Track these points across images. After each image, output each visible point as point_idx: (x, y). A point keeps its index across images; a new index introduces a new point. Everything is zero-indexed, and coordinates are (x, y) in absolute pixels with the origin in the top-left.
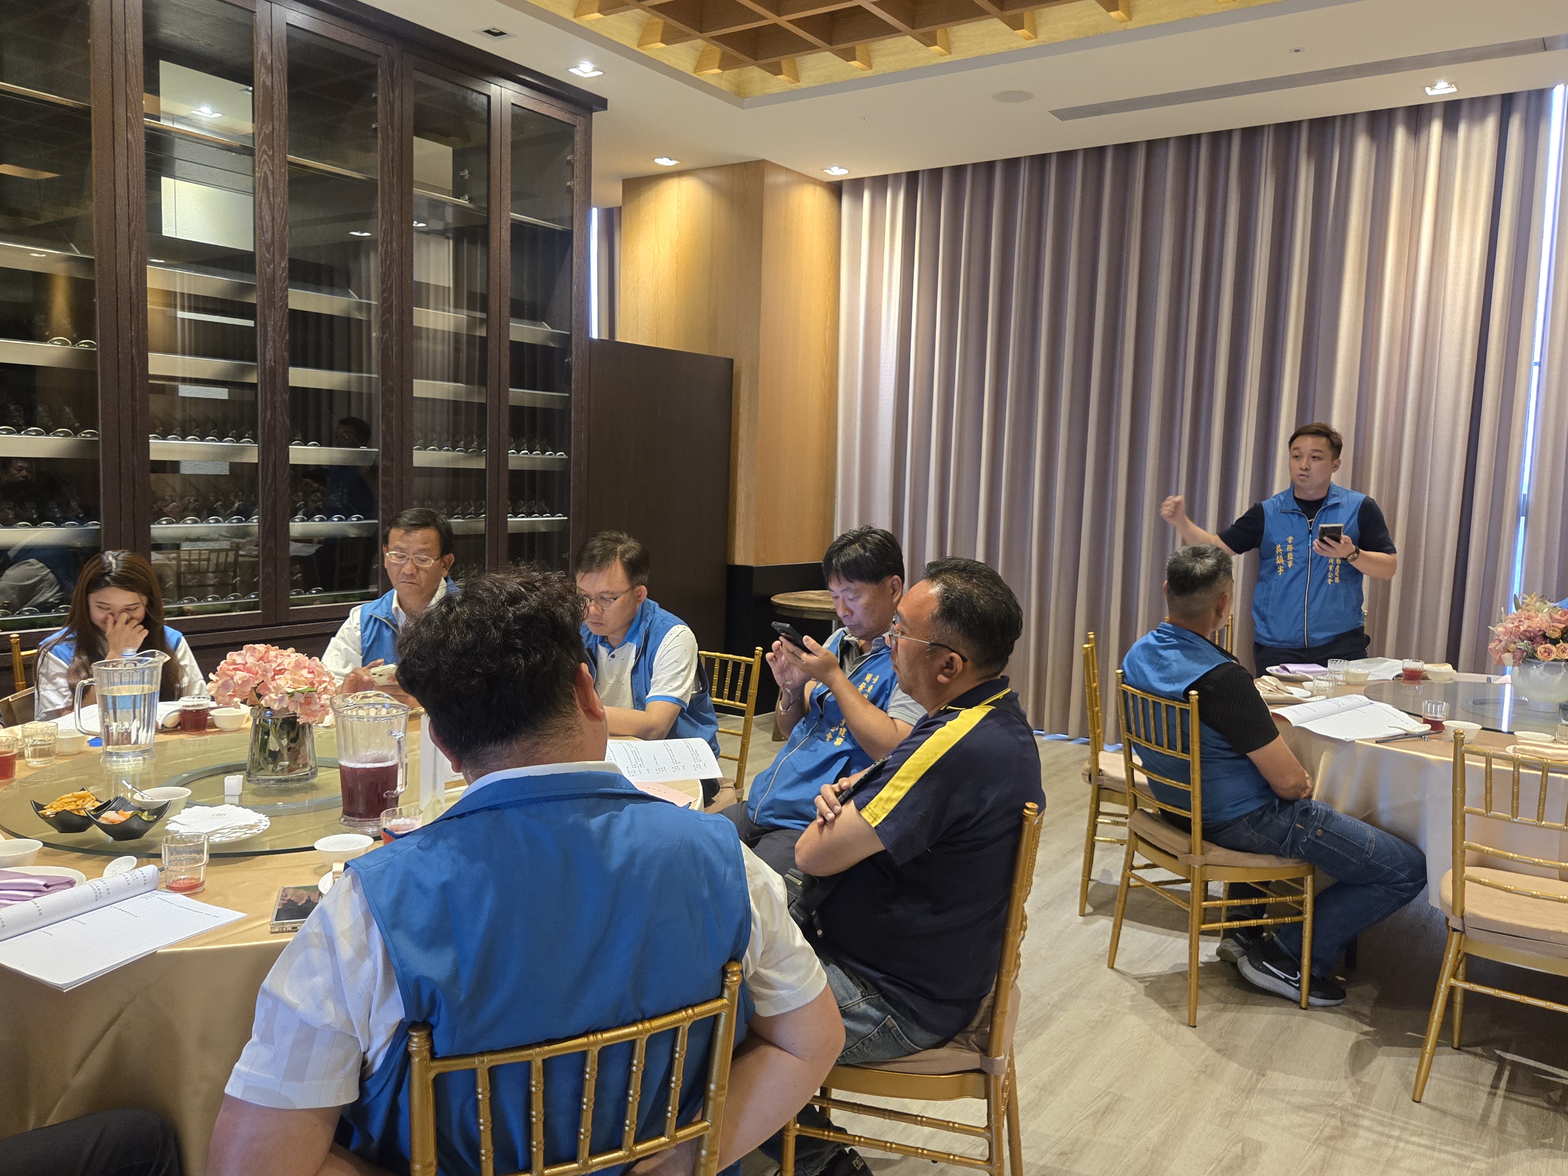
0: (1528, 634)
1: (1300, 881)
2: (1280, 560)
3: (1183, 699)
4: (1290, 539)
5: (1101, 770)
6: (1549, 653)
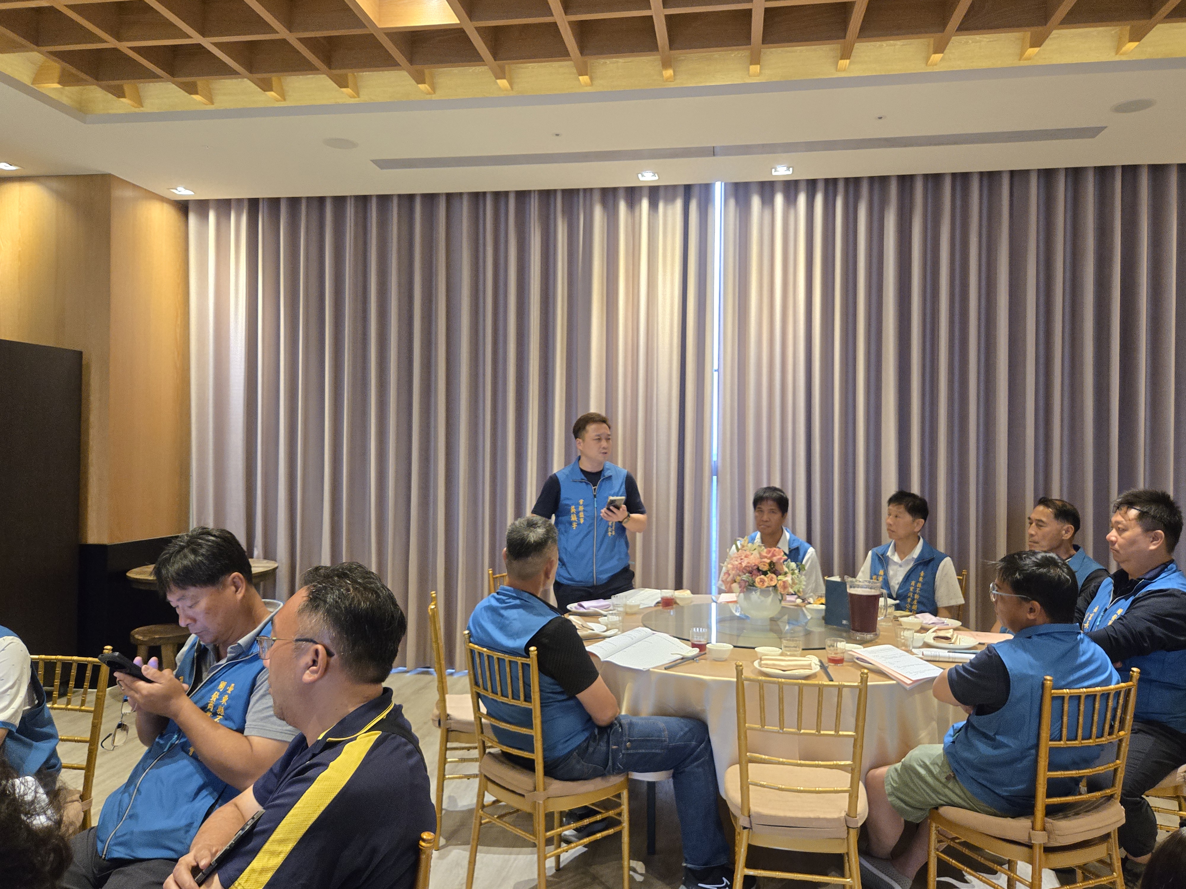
0: (748, 569)
1: (619, 796)
2: (574, 518)
3: (525, 654)
4: (581, 502)
5: (448, 715)
6: (763, 581)
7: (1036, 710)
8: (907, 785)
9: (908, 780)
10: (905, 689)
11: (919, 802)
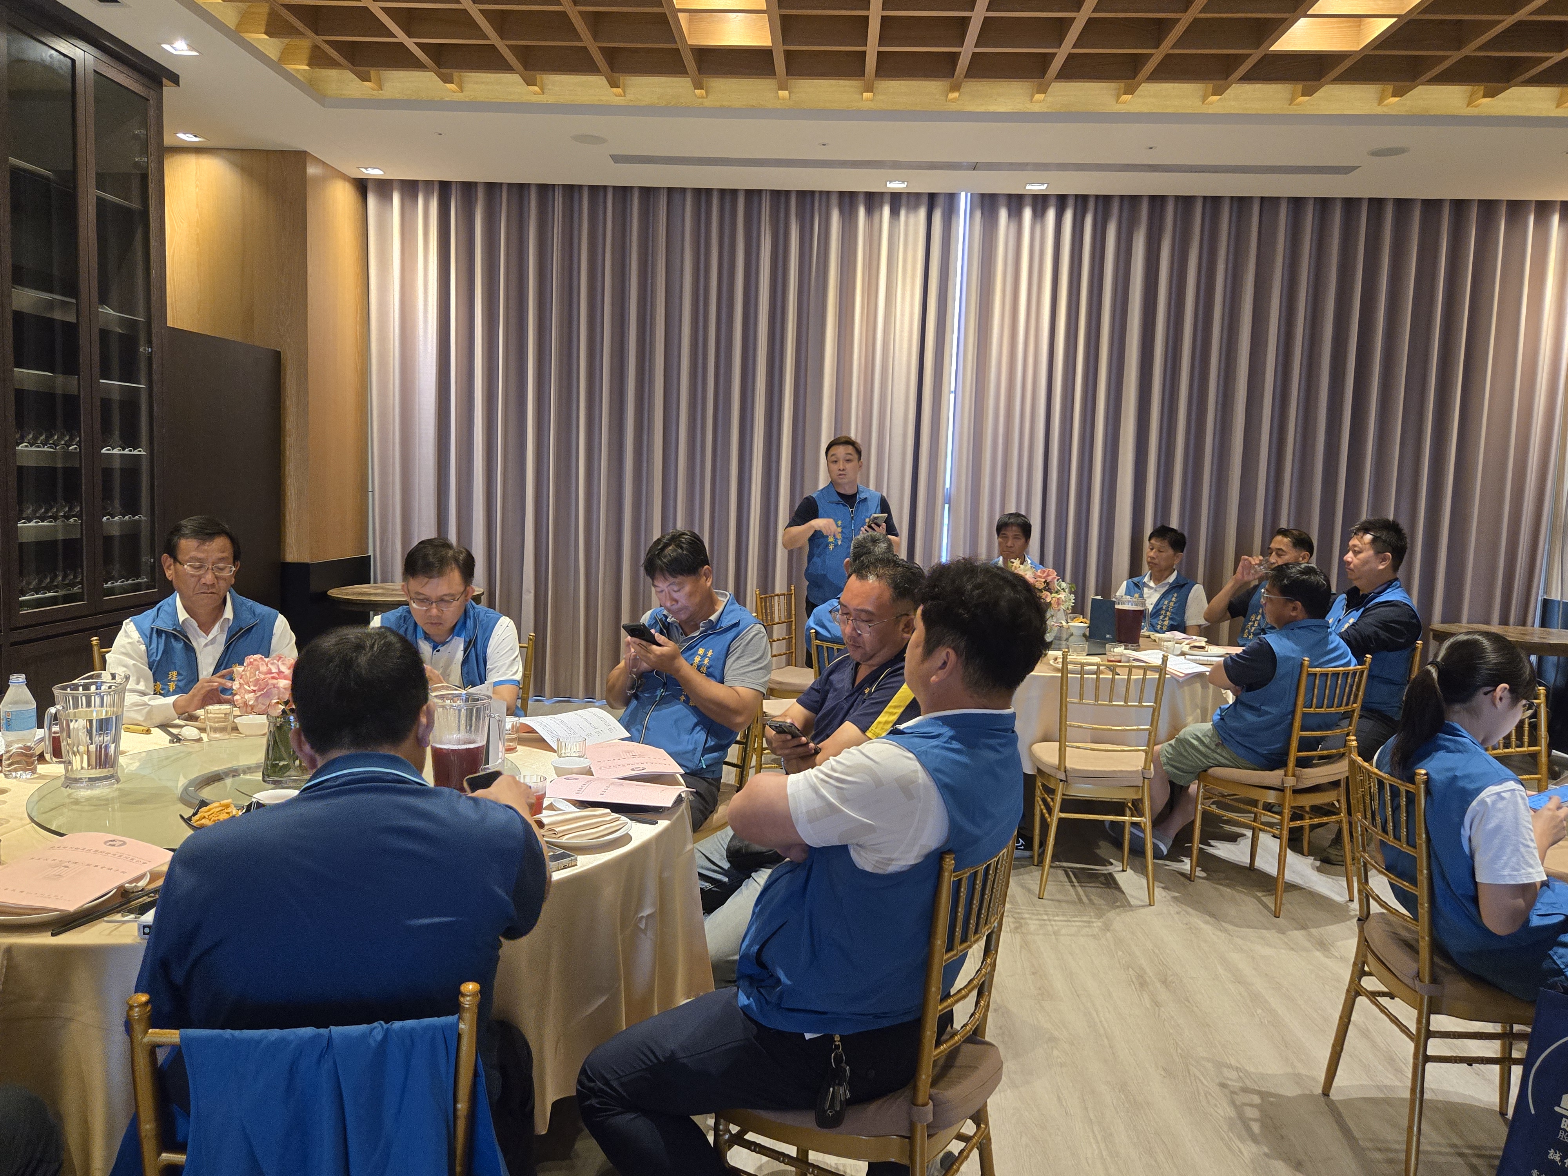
7: (1294, 687)
8: (1182, 755)
9: (1182, 750)
10: (1178, 681)
11: (1192, 766)
